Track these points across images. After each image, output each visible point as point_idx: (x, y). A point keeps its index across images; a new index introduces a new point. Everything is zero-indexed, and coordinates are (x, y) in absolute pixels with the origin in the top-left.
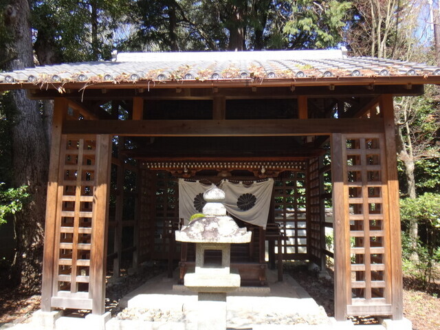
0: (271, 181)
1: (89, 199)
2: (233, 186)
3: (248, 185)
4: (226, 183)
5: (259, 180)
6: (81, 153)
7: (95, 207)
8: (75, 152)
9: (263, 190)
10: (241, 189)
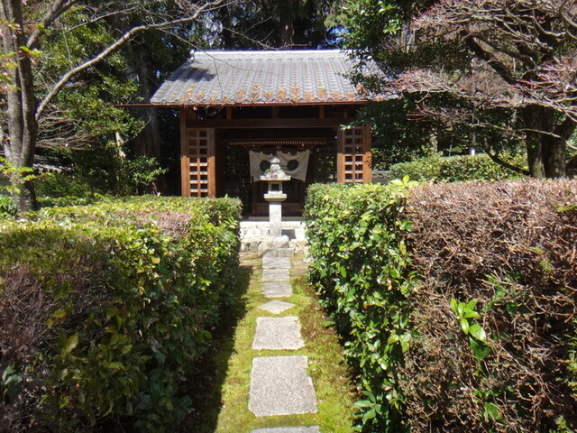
0: (308, 151)
1: (205, 165)
2: (285, 155)
3: (294, 154)
4: (280, 153)
5: (300, 151)
6: (198, 138)
7: (209, 169)
8: (194, 138)
9: (303, 157)
10: (289, 157)
